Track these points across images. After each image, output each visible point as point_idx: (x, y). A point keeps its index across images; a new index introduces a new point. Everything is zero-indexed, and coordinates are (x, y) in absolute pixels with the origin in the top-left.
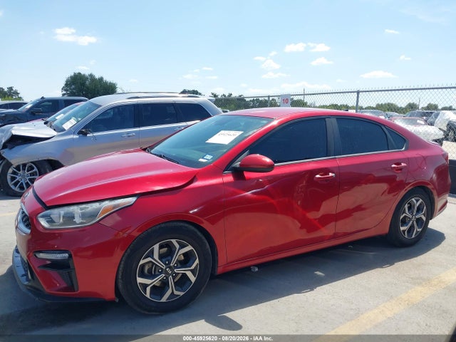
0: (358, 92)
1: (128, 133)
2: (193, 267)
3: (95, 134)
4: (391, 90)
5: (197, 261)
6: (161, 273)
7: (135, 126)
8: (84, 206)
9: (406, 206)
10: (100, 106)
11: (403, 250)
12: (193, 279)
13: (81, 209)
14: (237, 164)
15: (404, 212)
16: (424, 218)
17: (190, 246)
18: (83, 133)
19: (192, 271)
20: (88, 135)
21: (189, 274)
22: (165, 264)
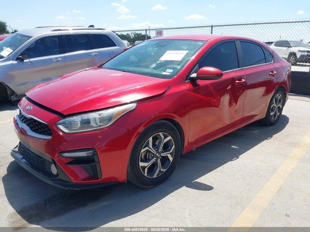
0: (212, 27)
1: (56, 58)
2: (171, 151)
3: (32, 60)
4: (230, 25)
5: (174, 147)
6: (153, 157)
7: (60, 53)
8: (100, 112)
9: (274, 100)
10: (31, 37)
11: (271, 128)
12: (171, 159)
13: (100, 115)
14: (194, 75)
15: (273, 104)
16: (281, 107)
17: (170, 136)
18: (20, 59)
19: (170, 153)
20: (25, 61)
21: (169, 156)
22: (156, 151)
